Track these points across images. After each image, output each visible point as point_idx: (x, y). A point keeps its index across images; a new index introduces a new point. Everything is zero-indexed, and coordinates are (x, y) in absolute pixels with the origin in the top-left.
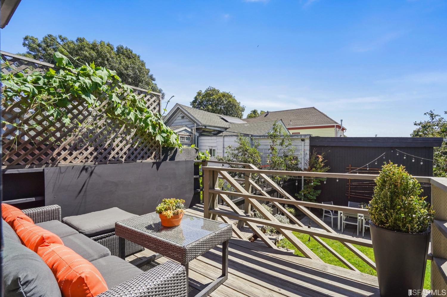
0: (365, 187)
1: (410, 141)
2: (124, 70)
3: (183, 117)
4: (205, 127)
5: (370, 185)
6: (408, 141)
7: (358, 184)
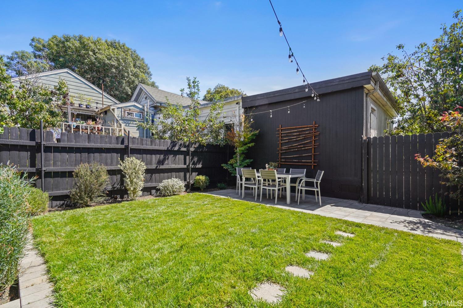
0: (294, 150)
1: (336, 83)
2: (106, 60)
3: (146, 98)
4: (161, 104)
5: (299, 146)
6: (334, 84)
7: (287, 148)
